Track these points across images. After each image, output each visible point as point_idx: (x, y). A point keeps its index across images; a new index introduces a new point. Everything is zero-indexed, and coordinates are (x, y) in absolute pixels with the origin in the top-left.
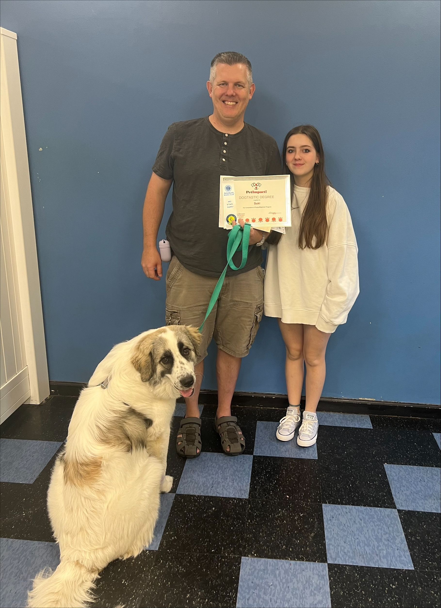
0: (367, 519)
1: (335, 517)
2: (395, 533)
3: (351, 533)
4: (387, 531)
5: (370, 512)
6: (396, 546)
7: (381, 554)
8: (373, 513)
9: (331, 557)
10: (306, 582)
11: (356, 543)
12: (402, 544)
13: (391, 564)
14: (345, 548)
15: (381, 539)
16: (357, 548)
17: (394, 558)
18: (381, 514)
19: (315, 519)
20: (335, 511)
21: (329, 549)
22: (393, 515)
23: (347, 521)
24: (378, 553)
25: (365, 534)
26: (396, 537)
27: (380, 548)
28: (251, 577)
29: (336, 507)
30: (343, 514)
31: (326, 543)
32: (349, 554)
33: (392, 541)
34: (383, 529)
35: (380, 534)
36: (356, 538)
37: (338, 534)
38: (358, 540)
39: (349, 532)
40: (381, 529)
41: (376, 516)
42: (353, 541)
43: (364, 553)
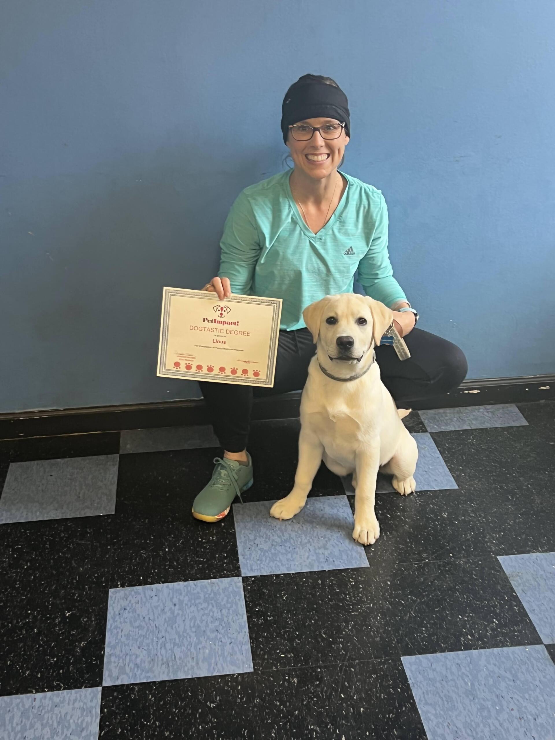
0: (186, 602)
1: (128, 608)
2: (231, 617)
3: (153, 630)
4: (218, 615)
5: (194, 589)
6: (228, 638)
7: (201, 656)
8: (198, 590)
9: (110, 676)
11: (159, 644)
12: (240, 633)
13: (214, 669)
14: (137, 656)
15: (204, 631)
16: (159, 654)
17: (221, 658)
18: (212, 590)
19: (91, 616)
20: (130, 598)
21: (109, 662)
22: (233, 587)
23: (150, 611)
24: (195, 655)
25: (177, 627)
26: (232, 623)
27: (200, 646)
29: (133, 590)
30: (144, 600)
31: (106, 654)
32: (143, 665)
33: (223, 631)
34: (211, 614)
35: (204, 622)
36: (160, 636)
37: (128, 636)
38: (164, 639)
39: (151, 628)
40: (208, 615)
41: (202, 595)
42: (155, 643)
43: (170, 659)
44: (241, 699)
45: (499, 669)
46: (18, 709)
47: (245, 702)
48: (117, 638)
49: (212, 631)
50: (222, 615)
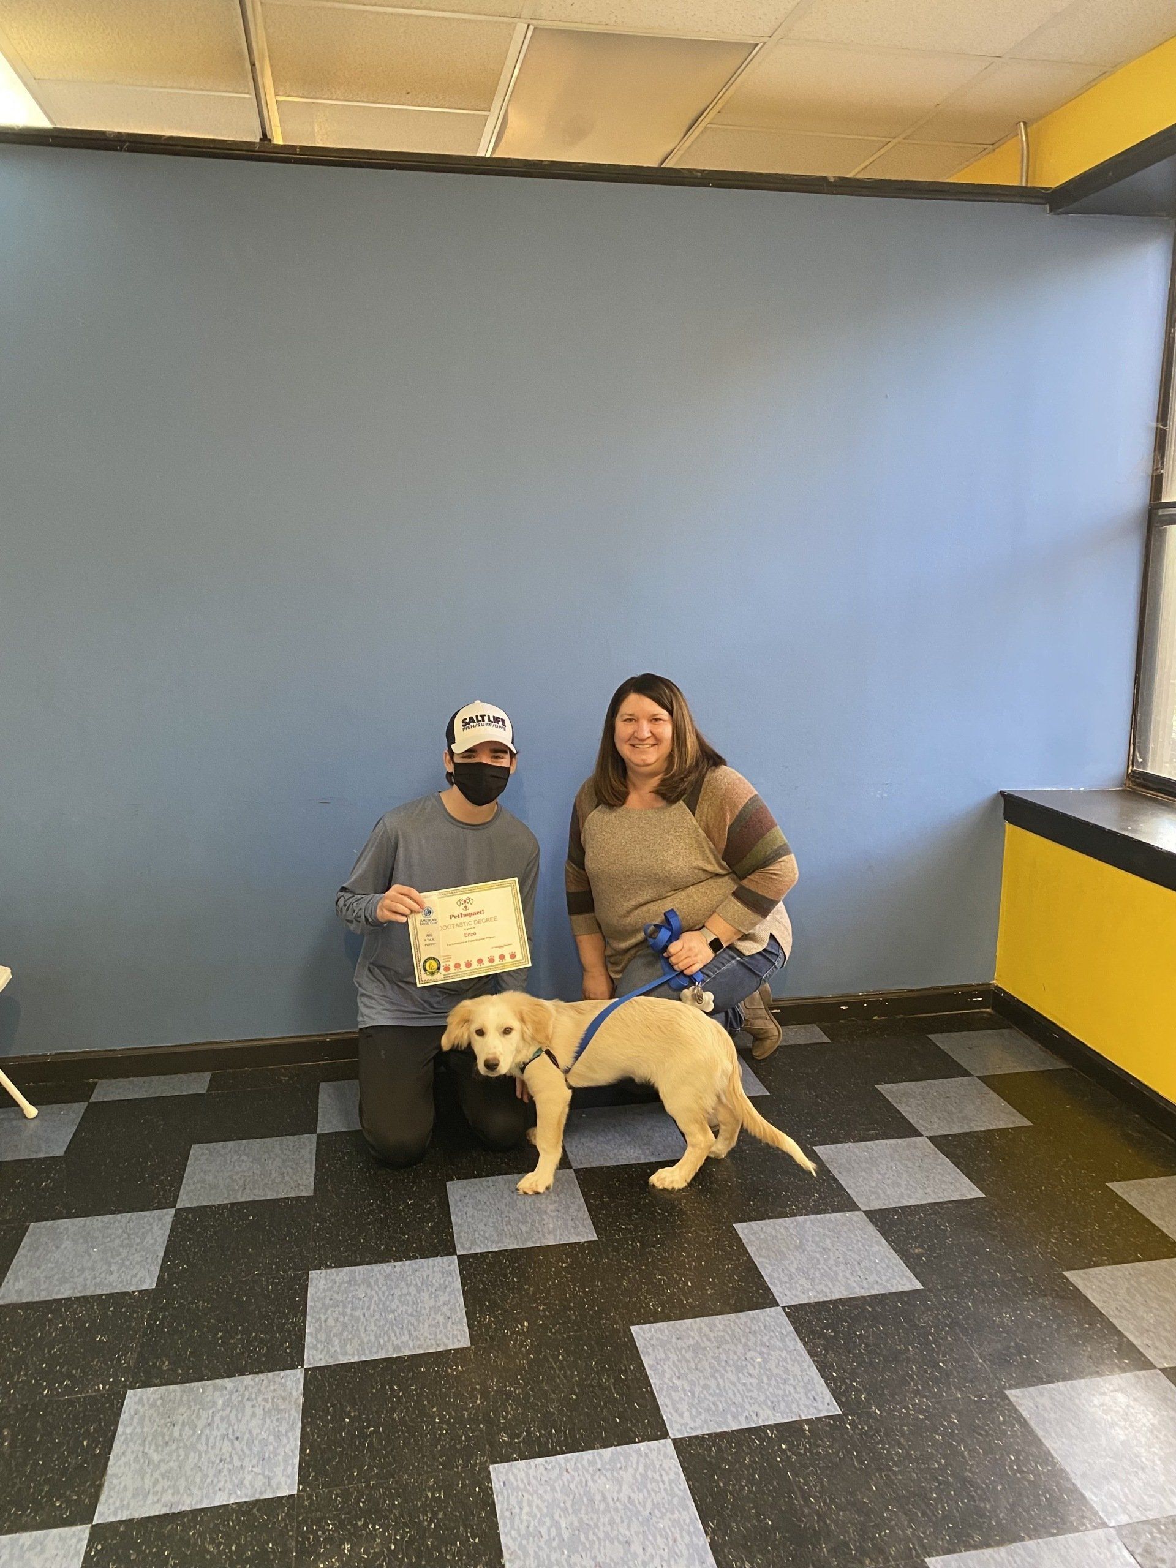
7: (546, 1230)
9: (463, 1245)
10: (422, 1284)
16: (505, 1229)
24: (540, 1230)
28: (328, 1294)
43: (516, 1233)
44: (590, 1260)
45: (824, 1229)
46: (381, 1274)
47: (595, 1262)
48: (462, 1219)
49: (552, 1211)
50: (560, 1199)
